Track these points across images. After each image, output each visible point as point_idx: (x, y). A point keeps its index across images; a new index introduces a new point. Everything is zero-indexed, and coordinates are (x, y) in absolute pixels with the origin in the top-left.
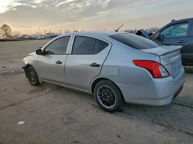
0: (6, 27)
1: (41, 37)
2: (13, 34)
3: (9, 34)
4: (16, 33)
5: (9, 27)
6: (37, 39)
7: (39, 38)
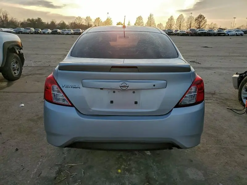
0: (201, 18)
1: (237, 32)
2: (207, 27)
3: (202, 27)
4: (210, 27)
5: (205, 18)
6: (228, 35)
7: (233, 33)
